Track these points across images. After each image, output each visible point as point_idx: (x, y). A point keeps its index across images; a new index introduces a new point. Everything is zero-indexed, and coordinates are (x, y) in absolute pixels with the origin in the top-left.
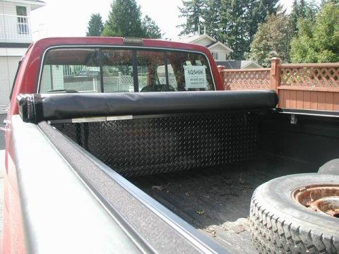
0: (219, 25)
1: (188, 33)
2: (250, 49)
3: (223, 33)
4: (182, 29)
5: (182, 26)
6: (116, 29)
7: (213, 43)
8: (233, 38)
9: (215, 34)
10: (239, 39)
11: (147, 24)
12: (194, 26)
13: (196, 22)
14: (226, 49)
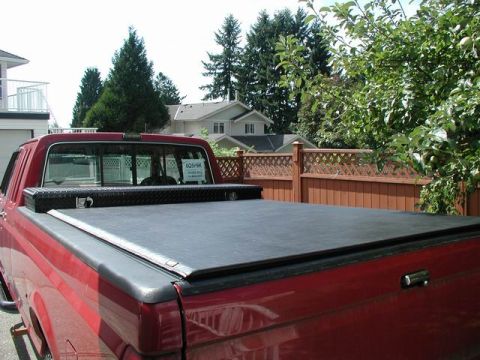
0: (257, 87)
1: (215, 97)
2: (297, 118)
3: (262, 97)
4: (207, 92)
5: (208, 87)
6: (119, 93)
7: (247, 111)
8: (275, 103)
9: (251, 97)
10: (283, 106)
11: (161, 85)
12: (223, 88)
13: (227, 82)
14: (264, 120)
